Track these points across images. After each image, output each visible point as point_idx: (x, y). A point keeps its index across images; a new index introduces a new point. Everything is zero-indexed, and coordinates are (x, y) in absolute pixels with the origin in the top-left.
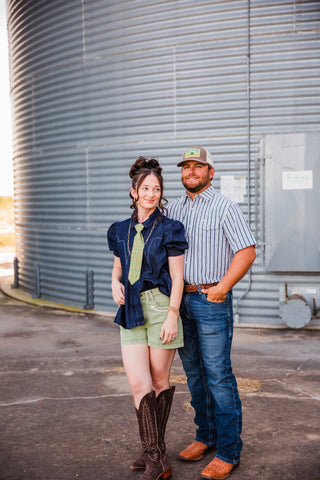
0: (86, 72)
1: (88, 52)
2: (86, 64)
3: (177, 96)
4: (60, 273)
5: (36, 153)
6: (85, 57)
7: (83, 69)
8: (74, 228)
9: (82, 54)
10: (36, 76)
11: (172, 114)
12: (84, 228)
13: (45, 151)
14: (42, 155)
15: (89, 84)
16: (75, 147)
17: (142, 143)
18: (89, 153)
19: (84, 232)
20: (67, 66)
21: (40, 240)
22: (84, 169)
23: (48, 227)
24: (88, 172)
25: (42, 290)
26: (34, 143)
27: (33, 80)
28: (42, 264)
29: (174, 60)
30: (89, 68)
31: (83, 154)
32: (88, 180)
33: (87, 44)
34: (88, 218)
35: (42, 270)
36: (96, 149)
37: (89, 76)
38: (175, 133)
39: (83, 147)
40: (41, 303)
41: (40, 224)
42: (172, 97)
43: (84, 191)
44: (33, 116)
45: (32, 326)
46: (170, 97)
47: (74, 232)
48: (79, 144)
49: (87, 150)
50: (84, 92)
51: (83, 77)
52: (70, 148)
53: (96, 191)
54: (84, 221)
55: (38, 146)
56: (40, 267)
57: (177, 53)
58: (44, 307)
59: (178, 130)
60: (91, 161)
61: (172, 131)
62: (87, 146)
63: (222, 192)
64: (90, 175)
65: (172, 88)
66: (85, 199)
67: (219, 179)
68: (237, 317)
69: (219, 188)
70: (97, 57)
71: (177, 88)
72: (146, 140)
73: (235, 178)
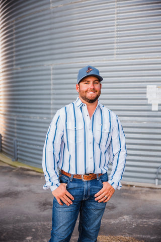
0: (52, 15)
1: (54, 2)
2: (52, 10)
3: (117, 31)
4: (31, 146)
5: (16, 69)
6: (51, 5)
7: (50, 13)
8: (41, 118)
9: (49, 3)
10: (16, 20)
11: (113, 43)
12: (49, 118)
13: (22, 68)
14: (20, 70)
15: (54, 23)
16: (43, 65)
18: (53, 69)
19: (49, 121)
20: (39, 12)
21: (18, 125)
22: (49, 79)
23: (23, 117)
24: (52, 82)
25: (19, 156)
26: (14, 63)
27: (15, 22)
28: (18, 139)
29: (116, 6)
30: (54, 13)
31: (49, 70)
34: (52, 111)
35: (18, 143)
36: (58, 66)
37: (54, 18)
38: (115, 56)
39: (49, 65)
40: (19, 165)
41: (18, 114)
44: (14, 45)
45: (17, 186)
46: (112, 32)
47: (40, 120)
48: (46, 63)
49: (52, 67)
50: (51, 29)
51: (50, 19)
52: (40, 66)
53: (57, 94)
54: (49, 113)
55: (17, 65)
56: (17, 141)
57: (118, 1)
58: (21, 168)
59: (117, 54)
60: (54, 74)
61: (113, 55)
62: (51, 65)
63: (148, 96)
64: (54, 84)
65: (114, 26)
66: (50, 99)
67: (146, 88)
68: (157, 180)
69: (145, 93)
70: (60, 5)
71: (117, 25)
72: (94, 61)
73: (157, 87)
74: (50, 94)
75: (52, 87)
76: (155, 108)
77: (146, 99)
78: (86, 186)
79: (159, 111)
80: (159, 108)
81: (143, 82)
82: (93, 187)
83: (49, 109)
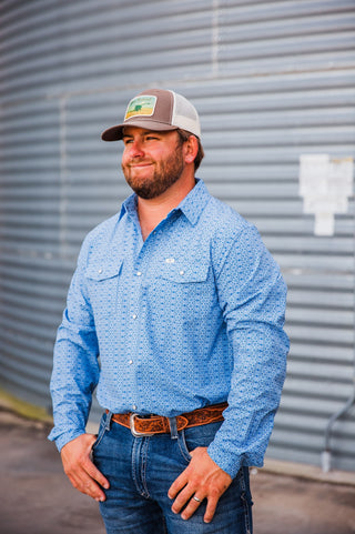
8: (41, 254)
12: (56, 256)
18: (67, 108)
19: (55, 263)
22: (56, 140)
24: (63, 147)
31: (56, 111)
34: (63, 235)
38: (215, 66)
39: (56, 98)
47: (39, 261)
49: (62, 103)
54: (55, 242)
59: (221, 61)
60: (71, 124)
61: (208, 62)
63: (304, 190)
66: (57, 199)
67: (297, 163)
68: (326, 457)
69: (296, 181)
73: (331, 161)
74: (57, 184)
75: (64, 161)
76: (324, 226)
77: (298, 199)
78: (137, 452)
79: (338, 235)
80: (336, 227)
81: (291, 145)
82: (157, 456)
83: (56, 227)
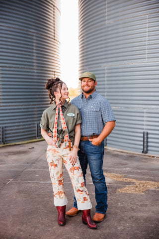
0: (107, 29)
1: (108, 19)
2: (107, 25)
3: (148, 40)
6: (106, 22)
7: (105, 28)
9: (105, 20)
11: (145, 50)
13: (89, 68)
15: (108, 35)
16: (101, 66)
17: (131, 65)
20: (99, 26)
26: (85, 64)
29: (147, 22)
30: (108, 27)
32: (106, 83)
33: (108, 15)
36: (110, 67)
37: (108, 31)
42: (145, 41)
43: (104, 88)
46: (144, 41)
48: (102, 65)
50: (106, 40)
51: (106, 32)
52: (99, 67)
55: (86, 66)
57: (149, 18)
62: (105, 66)
64: (107, 80)
65: (146, 37)
70: (111, 21)
71: (148, 36)
72: (132, 63)
